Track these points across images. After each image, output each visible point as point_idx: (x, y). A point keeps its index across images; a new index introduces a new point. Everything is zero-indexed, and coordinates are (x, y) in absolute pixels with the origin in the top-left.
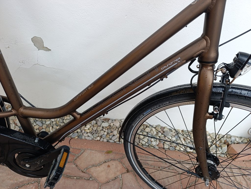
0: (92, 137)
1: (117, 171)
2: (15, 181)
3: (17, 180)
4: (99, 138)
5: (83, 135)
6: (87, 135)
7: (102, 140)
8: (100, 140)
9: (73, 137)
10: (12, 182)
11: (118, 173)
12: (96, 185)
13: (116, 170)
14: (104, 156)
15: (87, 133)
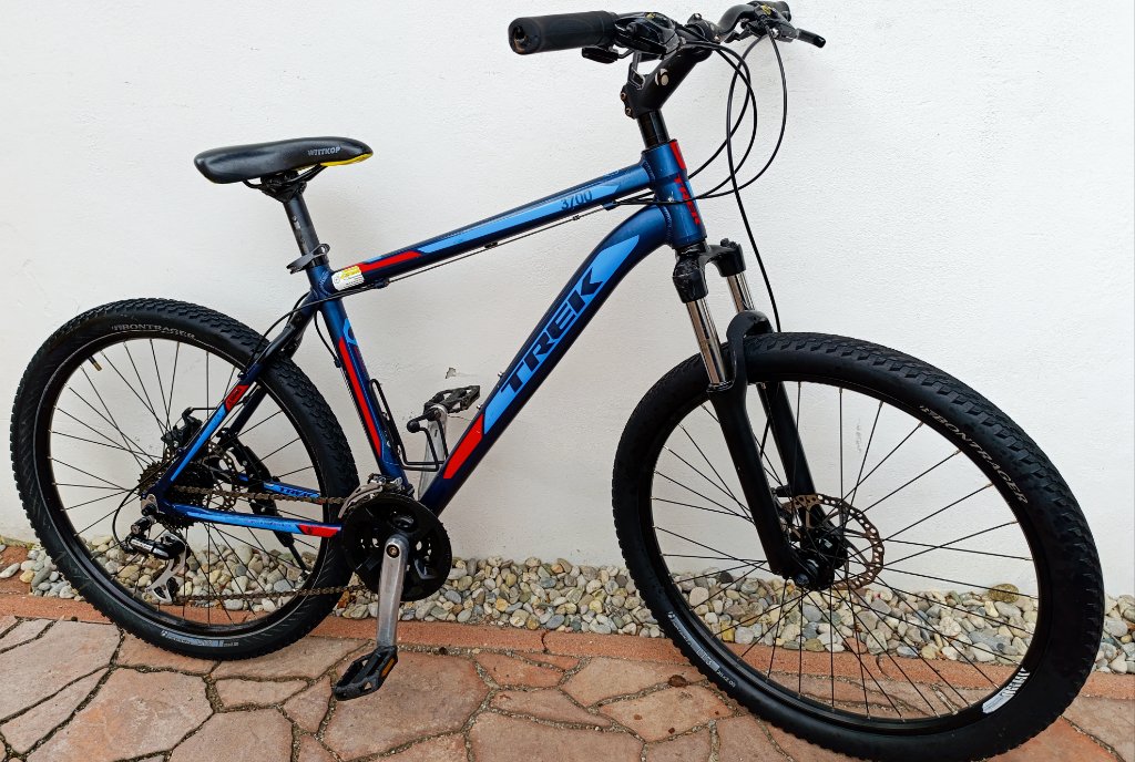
0: (613, 625)
1: (700, 712)
2: (405, 731)
3: (409, 728)
4: (632, 627)
5: (582, 619)
6: (595, 621)
7: (644, 632)
8: (637, 634)
9: (550, 625)
10: (397, 731)
11: (704, 719)
12: (634, 745)
13: (696, 710)
14: (654, 673)
15: (595, 616)
